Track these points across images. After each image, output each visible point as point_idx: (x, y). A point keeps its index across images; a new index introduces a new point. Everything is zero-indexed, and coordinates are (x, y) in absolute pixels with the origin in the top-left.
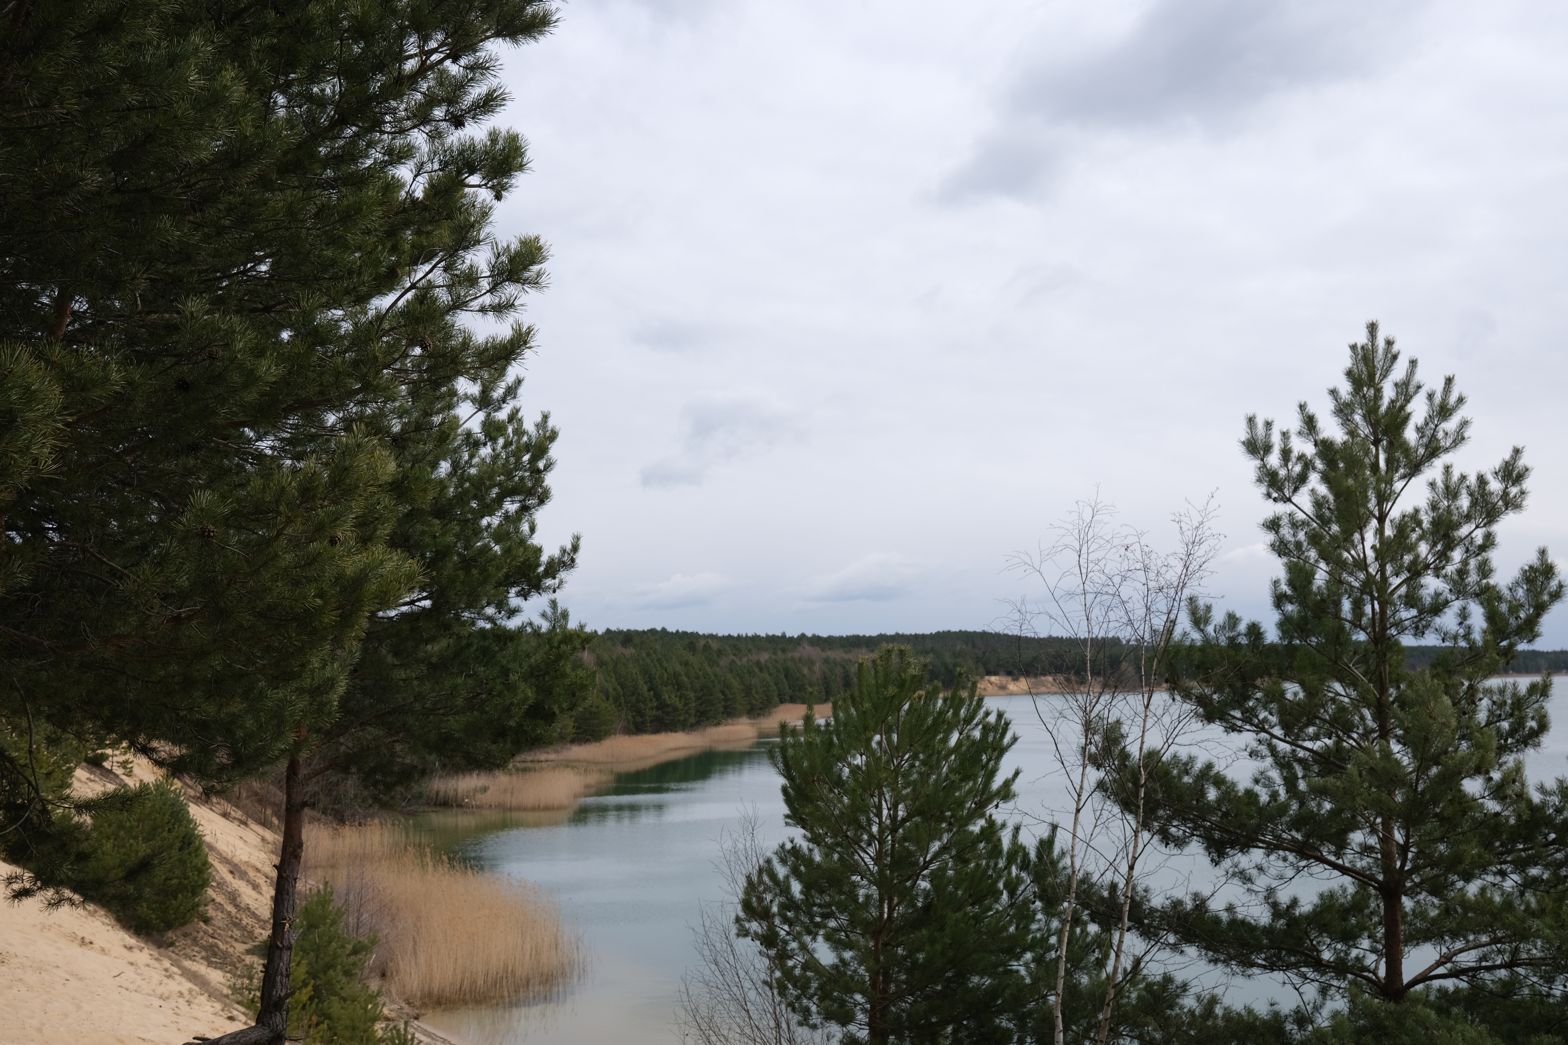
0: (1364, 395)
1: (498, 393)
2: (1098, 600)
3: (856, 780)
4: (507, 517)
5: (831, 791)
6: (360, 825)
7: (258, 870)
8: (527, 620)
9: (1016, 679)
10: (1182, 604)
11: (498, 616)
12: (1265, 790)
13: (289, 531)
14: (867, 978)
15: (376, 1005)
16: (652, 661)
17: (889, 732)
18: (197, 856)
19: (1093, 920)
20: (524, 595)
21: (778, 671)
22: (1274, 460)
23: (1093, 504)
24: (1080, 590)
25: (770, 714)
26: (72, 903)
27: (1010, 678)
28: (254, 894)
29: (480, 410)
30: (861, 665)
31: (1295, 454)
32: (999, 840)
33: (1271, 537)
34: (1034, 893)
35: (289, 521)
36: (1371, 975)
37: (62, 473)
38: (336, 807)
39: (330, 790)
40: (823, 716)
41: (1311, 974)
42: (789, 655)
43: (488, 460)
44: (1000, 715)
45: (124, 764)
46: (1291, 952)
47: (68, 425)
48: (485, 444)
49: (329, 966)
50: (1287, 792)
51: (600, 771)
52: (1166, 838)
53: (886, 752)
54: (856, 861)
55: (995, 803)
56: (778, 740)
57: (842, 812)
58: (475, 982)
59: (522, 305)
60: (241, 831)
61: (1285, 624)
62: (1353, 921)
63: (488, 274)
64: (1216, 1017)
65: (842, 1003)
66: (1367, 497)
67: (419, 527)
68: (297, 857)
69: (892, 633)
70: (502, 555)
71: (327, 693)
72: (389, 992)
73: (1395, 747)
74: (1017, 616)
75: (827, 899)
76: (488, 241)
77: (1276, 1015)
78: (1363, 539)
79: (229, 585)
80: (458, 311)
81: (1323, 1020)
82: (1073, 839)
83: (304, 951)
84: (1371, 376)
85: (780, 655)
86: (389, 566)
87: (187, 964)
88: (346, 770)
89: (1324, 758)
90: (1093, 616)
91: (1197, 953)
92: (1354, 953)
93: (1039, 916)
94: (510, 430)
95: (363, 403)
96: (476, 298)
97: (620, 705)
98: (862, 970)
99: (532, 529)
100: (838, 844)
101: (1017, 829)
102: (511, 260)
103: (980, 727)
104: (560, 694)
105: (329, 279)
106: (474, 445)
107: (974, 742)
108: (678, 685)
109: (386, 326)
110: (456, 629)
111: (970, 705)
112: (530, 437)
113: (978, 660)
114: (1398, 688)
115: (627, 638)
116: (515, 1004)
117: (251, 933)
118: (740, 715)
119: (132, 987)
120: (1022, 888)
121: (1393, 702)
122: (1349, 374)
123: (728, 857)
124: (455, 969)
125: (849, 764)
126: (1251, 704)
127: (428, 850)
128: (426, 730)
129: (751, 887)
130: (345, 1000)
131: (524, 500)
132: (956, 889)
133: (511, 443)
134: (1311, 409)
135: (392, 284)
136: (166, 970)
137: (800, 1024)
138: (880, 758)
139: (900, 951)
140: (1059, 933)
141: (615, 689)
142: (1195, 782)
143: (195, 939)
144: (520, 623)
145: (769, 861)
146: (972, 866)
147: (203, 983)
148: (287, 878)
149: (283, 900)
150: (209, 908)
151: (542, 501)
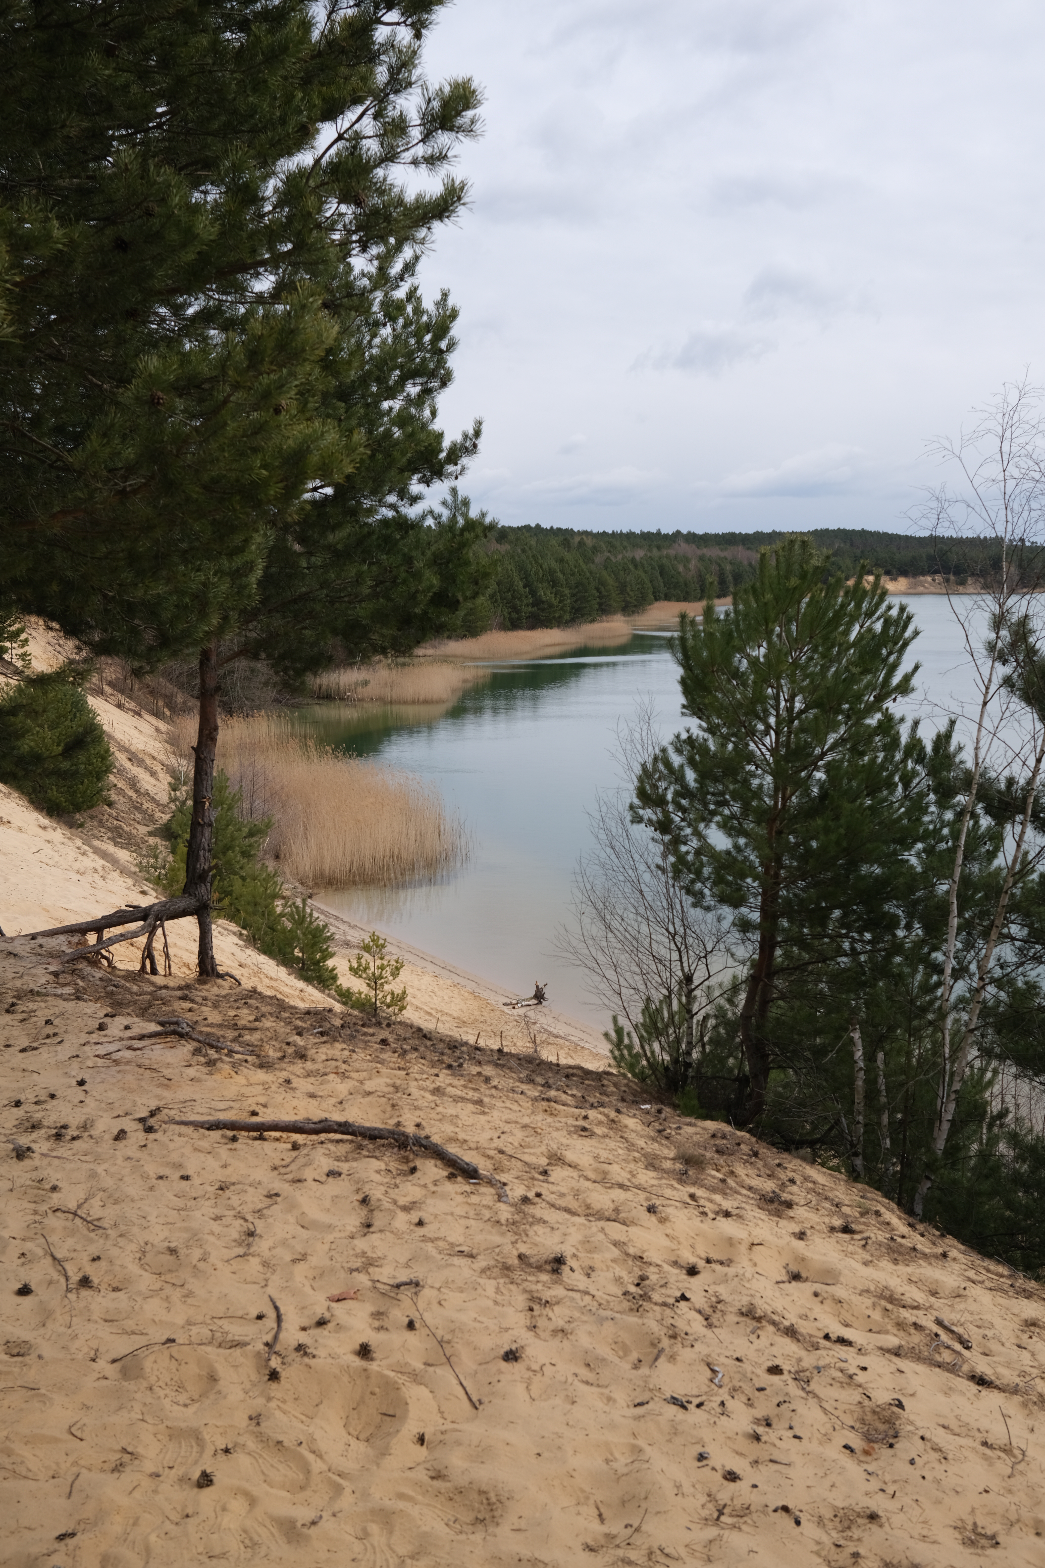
1: (396, 268)
2: (1020, 487)
3: (754, 671)
4: (408, 399)
5: (729, 681)
6: (247, 716)
7: (154, 758)
8: (428, 509)
11: (400, 503)
14: (759, 864)
15: (275, 883)
16: (528, 557)
17: (789, 624)
18: (99, 744)
19: (988, 813)
20: (428, 482)
21: (654, 568)
23: (1021, 386)
24: (999, 476)
25: (644, 611)
28: (152, 780)
32: (897, 733)
34: (929, 786)
42: (665, 552)
43: (390, 340)
44: (902, 609)
45: (23, 657)
47: (16, 284)
48: (385, 325)
49: (227, 848)
51: (477, 666)
53: (785, 644)
54: (752, 750)
55: (894, 696)
57: (738, 703)
58: (363, 865)
59: (455, 156)
60: (136, 721)
63: (419, 122)
65: (736, 887)
68: (214, 740)
70: (404, 441)
71: (246, 576)
72: (284, 873)
74: (934, 504)
75: (720, 787)
76: (420, 83)
80: (389, 163)
82: (979, 731)
85: (655, 553)
86: (329, 438)
87: (96, 843)
88: (256, 657)
93: (933, 808)
94: (409, 309)
96: (408, 149)
97: (496, 601)
98: (754, 857)
99: (434, 413)
100: (734, 735)
101: (916, 723)
102: (444, 104)
103: (882, 620)
104: (463, 582)
105: (248, 132)
106: (375, 324)
107: (875, 635)
108: (553, 581)
109: (313, 181)
110: (358, 516)
111: (873, 599)
112: (430, 316)
113: (856, 559)
115: (502, 534)
116: (402, 885)
117: (152, 816)
118: (614, 612)
119: (50, 862)
120: (916, 781)
124: (344, 854)
125: (748, 656)
127: (312, 742)
129: (646, 775)
130: (245, 878)
131: (426, 382)
132: (852, 780)
133: (411, 323)
136: (78, 848)
137: (694, 905)
138: (779, 650)
139: (792, 839)
140: (953, 825)
143: (101, 821)
144: (420, 512)
145: (664, 750)
146: (866, 758)
147: (113, 861)
148: (204, 760)
149: (202, 780)
150: (111, 792)
151: (444, 382)
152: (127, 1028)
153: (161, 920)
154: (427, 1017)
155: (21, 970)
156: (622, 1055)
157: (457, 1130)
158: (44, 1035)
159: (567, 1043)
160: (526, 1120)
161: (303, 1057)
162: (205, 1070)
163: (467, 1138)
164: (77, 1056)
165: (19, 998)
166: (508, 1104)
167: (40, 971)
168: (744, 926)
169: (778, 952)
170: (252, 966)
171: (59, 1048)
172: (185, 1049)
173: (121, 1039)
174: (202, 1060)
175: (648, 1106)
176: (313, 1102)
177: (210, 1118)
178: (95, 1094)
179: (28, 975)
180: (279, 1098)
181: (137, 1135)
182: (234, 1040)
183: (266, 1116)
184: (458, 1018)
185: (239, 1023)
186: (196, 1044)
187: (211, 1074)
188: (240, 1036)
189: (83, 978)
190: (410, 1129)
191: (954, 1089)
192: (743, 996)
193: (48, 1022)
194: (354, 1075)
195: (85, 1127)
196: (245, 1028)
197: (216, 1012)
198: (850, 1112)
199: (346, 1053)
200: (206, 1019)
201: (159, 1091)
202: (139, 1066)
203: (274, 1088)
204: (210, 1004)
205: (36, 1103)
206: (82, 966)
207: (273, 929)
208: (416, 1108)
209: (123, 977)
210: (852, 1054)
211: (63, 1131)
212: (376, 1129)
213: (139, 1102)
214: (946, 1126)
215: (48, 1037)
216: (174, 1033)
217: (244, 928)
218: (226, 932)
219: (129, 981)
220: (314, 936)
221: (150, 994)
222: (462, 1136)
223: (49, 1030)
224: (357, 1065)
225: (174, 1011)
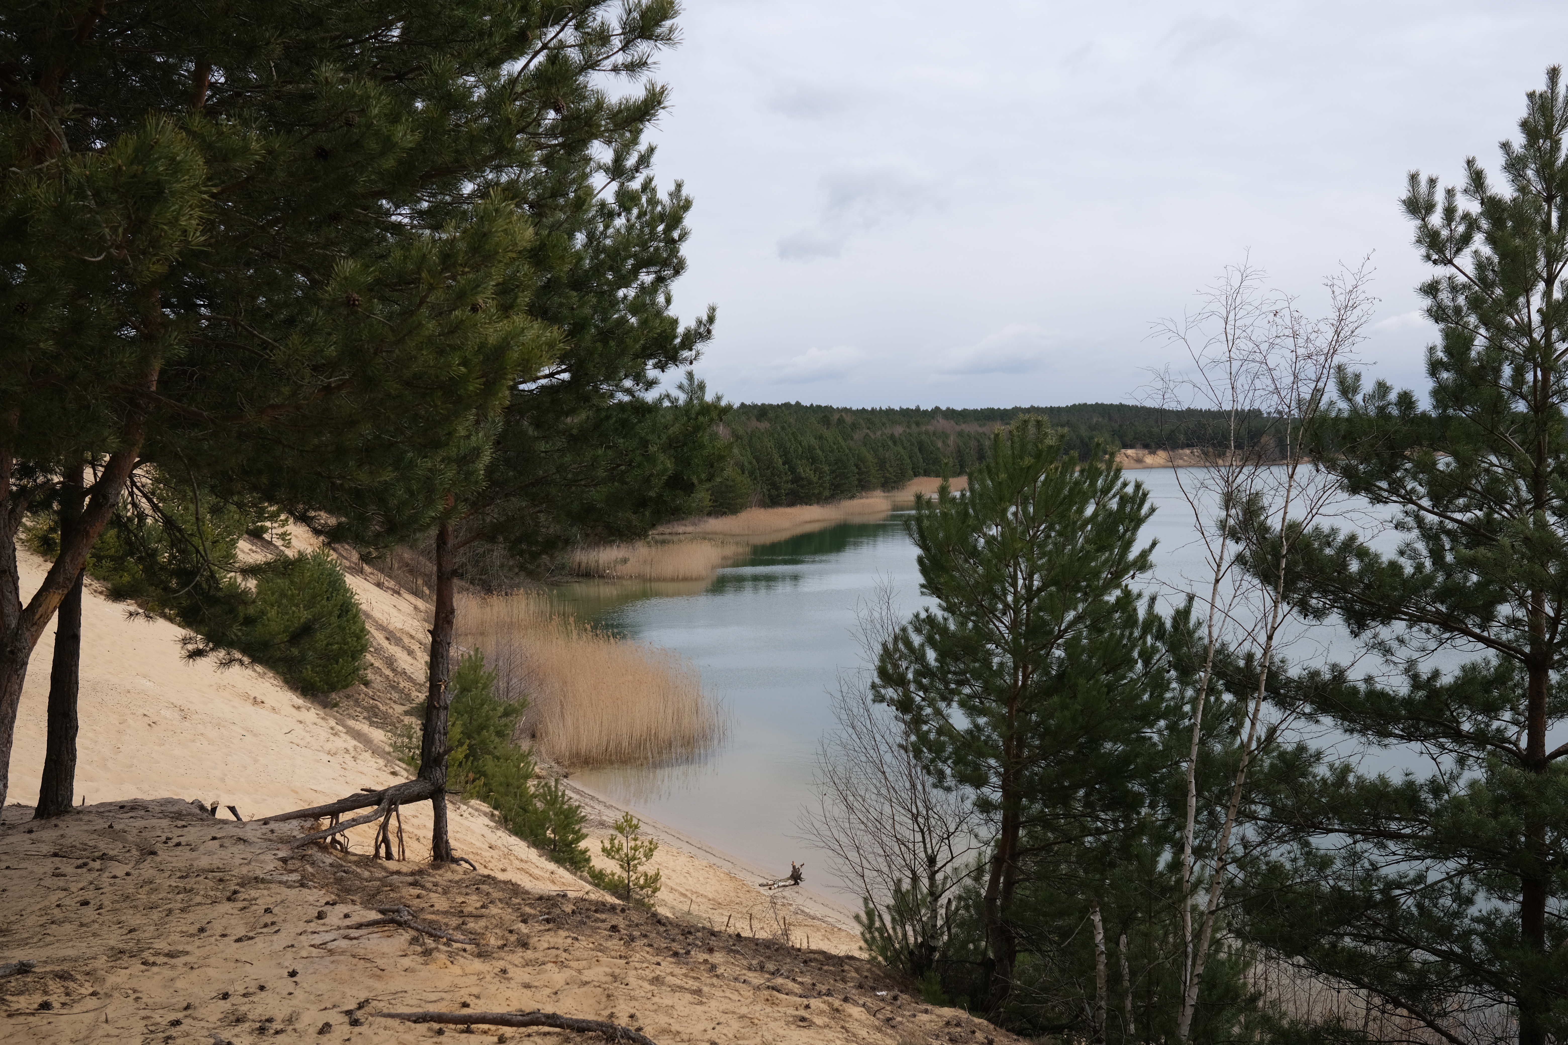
0: (1540, 148)
1: (631, 161)
2: (1244, 368)
3: (991, 551)
4: (642, 287)
5: (966, 561)
6: (506, 594)
7: (412, 637)
8: (665, 393)
9: (1153, 453)
10: (1332, 371)
11: (636, 388)
12: (1409, 562)
13: (431, 299)
14: (1001, 744)
15: (528, 763)
16: (787, 435)
17: (1025, 503)
18: (355, 623)
19: (1228, 690)
20: (662, 367)
21: (912, 444)
22: (1436, 219)
23: (1242, 269)
24: (1225, 358)
26: (241, 663)
27: (1146, 451)
28: (409, 659)
29: (613, 180)
30: (997, 435)
31: (1460, 212)
32: (1135, 610)
33: (1428, 302)
34: (1169, 662)
35: (431, 288)
36: (1511, 746)
37: (210, 245)
38: (483, 577)
39: (477, 561)
40: (958, 487)
41: (1449, 744)
42: (924, 428)
43: (623, 231)
44: (1138, 486)
45: (283, 536)
46: (1429, 723)
47: (213, 196)
48: (619, 215)
49: (482, 728)
50: (1433, 564)
51: (737, 543)
52: (1305, 609)
53: (1021, 523)
54: (991, 630)
55: (1132, 573)
56: (913, 512)
57: (977, 583)
58: (620, 743)
59: (655, 63)
60: (395, 600)
61: (1440, 394)
62: (1496, 693)
63: (620, 31)
64: (1349, 785)
65: (977, 767)
66: (1536, 257)
67: (556, 299)
68: (450, 623)
69: (1028, 406)
70: (638, 327)
71: (473, 462)
72: (539, 752)
73: (1551, 519)
74: (1160, 384)
75: (962, 666)
77: (1410, 785)
78: (1528, 302)
79: (375, 354)
80: (590, 71)
81: (1460, 789)
82: (1211, 608)
83: (458, 713)
84: (1549, 127)
85: (914, 429)
86: (530, 334)
87: (351, 723)
88: (492, 539)
89: (1474, 530)
90: (1238, 384)
91: (1333, 723)
92: (1495, 724)
93: (1174, 685)
94: (644, 199)
95: (498, 169)
96: (608, 57)
97: (755, 479)
98: (995, 736)
99: (668, 301)
100: (973, 614)
101: (1153, 599)
102: (643, 15)
103: (1117, 499)
104: (698, 465)
105: (461, 41)
106: (608, 215)
107: (1111, 513)
108: (813, 458)
109: (519, 89)
110: (595, 401)
111: (1107, 476)
112: (664, 207)
113: (1114, 433)
114: (1557, 458)
115: (762, 412)
116: (657, 765)
117: (408, 695)
118: (874, 488)
119: (302, 743)
120: (1157, 657)
121: (1552, 472)
122: (1524, 125)
123: (864, 626)
124: (601, 732)
125: (985, 535)
126: (1398, 475)
127: (571, 620)
128: (568, 500)
129: (887, 654)
130: (498, 758)
131: (660, 271)
132: (1091, 658)
133: (645, 214)
134: (1479, 165)
135: (523, 48)
136: (332, 728)
137: (935, 786)
138: (1015, 529)
139: (1034, 717)
140: (1194, 701)
141: (750, 463)
142: (1337, 554)
143: (357, 701)
144: (658, 396)
145: (904, 630)
146: (1106, 635)
147: (366, 741)
148: (440, 643)
149: (438, 664)
150: (368, 672)
151: (677, 271)
152: (346, 916)
153: (395, 804)
154: (682, 899)
155: (249, 856)
156: (873, 938)
157: (671, 1021)
158: (262, 924)
159: (824, 925)
160: (744, 1010)
161: (525, 945)
162: (420, 959)
163: (680, 1029)
164: (293, 946)
165: (242, 885)
166: (728, 993)
167: (269, 857)
168: (984, 806)
169: (1021, 832)
170: (503, 848)
171: (275, 937)
172: (403, 938)
173: (339, 928)
174: (419, 949)
175: (884, 993)
176: (528, 992)
177: (420, 1010)
178: (305, 985)
179: (256, 861)
180: (492, 989)
181: (342, 1029)
182: (457, 928)
183: (477, 1008)
184: (714, 900)
185: (465, 910)
186: (413, 933)
187: (426, 964)
188: (463, 923)
189: (313, 864)
190: (622, 1021)
191: (1196, 972)
192: (987, 877)
193: (268, 911)
194: (573, 964)
195: (290, 1020)
196: (471, 915)
197: (444, 898)
198: (1092, 997)
199: (569, 941)
200: (432, 906)
201: (371, 982)
202: (354, 956)
203: (488, 978)
204: (440, 890)
205: (244, 995)
206: (313, 851)
207: (525, 811)
208: (633, 998)
209: (355, 862)
210: (1093, 938)
211: (267, 1024)
212: (584, 1021)
213: (349, 994)
214: (1189, 1012)
215: (266, 926)
216: (392, 921)
217: (495, 808)
218: (476, 814)
219: (360, 867)
220: (567, 817)
221: (379, 879)
222: (675, 1027)
223: (268, 919)
224: (578, 954)
225: (402, 897)
